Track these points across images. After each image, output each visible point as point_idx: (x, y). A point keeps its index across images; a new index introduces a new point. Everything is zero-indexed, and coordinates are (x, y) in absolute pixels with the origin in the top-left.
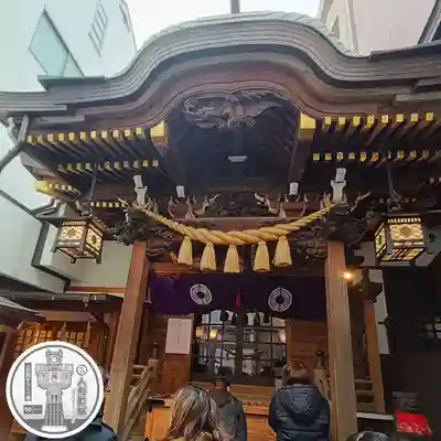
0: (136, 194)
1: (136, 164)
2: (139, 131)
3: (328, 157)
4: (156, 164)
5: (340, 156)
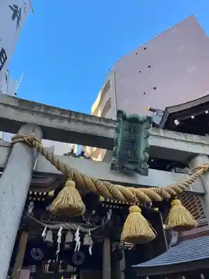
2: (45, 193)
3: (107, 206)
4: (43, 200)
5: (111, 206)
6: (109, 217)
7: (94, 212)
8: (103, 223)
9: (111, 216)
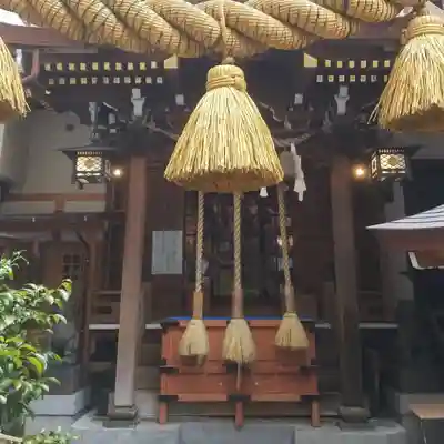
0: (132, 106)
1: (138, 81)
2: (154, 65)
4: (160, 81)
5: (342, 79)
6: (341, 108)
7: (299, 99)
8: (327, 123)
9: (348, 103)
